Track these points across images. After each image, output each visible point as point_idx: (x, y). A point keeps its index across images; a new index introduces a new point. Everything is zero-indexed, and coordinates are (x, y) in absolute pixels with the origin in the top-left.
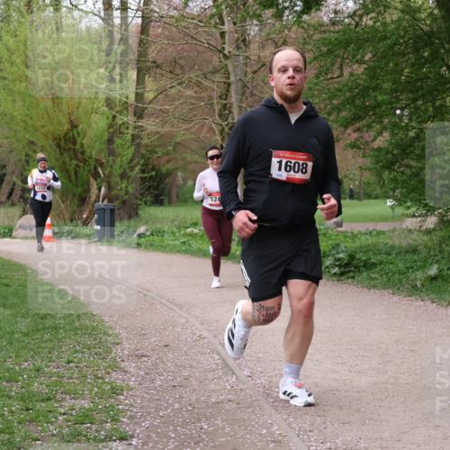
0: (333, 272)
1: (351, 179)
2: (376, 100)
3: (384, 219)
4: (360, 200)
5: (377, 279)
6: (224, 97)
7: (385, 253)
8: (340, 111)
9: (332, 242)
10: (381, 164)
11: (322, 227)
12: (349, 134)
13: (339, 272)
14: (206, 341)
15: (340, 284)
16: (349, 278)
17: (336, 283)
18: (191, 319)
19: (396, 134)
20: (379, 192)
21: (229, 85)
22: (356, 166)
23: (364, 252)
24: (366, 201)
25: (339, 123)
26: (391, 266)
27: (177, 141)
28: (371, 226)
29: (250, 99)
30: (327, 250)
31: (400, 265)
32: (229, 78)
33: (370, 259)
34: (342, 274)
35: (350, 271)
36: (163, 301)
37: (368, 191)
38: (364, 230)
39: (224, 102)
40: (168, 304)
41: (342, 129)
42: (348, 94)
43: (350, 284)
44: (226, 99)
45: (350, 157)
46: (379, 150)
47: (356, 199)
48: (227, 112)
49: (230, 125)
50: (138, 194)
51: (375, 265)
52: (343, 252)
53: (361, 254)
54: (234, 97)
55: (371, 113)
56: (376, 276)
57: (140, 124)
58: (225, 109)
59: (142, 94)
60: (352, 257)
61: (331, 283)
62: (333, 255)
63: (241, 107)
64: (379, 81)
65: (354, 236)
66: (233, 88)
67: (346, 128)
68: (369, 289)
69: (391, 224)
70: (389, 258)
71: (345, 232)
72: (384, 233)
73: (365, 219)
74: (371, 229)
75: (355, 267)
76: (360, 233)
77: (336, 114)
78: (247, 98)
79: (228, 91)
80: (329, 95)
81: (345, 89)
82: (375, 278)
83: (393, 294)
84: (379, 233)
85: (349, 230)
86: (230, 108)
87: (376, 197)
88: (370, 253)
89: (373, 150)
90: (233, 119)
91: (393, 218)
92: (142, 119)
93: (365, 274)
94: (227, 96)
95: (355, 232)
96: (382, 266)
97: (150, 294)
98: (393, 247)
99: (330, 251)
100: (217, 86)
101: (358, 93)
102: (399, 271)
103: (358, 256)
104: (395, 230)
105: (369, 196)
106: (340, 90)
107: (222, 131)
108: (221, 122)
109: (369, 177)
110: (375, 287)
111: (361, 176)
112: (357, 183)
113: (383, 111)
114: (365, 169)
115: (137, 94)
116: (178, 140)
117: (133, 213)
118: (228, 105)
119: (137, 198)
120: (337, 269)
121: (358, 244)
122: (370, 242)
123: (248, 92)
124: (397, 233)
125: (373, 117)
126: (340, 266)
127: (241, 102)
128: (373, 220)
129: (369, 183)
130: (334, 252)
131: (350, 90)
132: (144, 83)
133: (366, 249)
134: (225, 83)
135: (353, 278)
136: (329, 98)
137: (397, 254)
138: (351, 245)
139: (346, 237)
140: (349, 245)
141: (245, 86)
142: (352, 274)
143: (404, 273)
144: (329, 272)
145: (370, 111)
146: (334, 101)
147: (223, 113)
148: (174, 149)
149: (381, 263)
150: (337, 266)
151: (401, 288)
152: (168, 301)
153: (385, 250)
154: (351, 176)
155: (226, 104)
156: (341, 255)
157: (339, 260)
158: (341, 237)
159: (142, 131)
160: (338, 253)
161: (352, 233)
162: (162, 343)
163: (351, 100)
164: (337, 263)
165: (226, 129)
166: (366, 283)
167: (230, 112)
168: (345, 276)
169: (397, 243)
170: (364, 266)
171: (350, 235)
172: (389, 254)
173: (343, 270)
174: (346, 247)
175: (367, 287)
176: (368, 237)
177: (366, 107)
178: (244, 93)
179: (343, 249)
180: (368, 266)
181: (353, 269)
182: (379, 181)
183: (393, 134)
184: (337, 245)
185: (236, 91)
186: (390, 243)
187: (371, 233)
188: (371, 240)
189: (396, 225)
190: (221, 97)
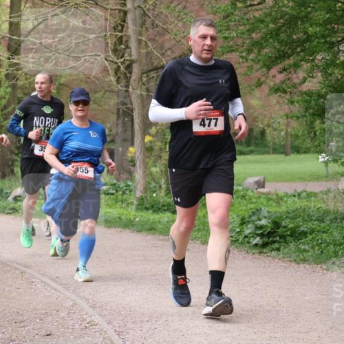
0: (254, 242)
1: (275, 130)
2: (306, 33)
3: (316, 178)
4: (286, 154)
5: (308, 251)
6: (120, 28)
7: (318, 220)
8: (261, 47)
9: (252, 206)
10: (311, 111)
11: (240, 188)
12: (273, 76)
13: (261, 243)
14: (97, 328)
15: (262, 257)
16: (273, 250)
17: (257, 256)
18: (79, 301)
19: (330, 75)
20: (309, 145)
21: (125, 13)
22: (282, 113)
23: (291, 218)
24: (293, 156)
25: (261, 63)
26: (324, 235)
27: (61, 82)
28: (300, 187)
29: (151, 30)
30: (246, 216)
31: (335, 233)
32: (125, 5)
33: (299, 226)
34: (265, 245)
35: (274, 242)
36: (45, 279)
37: (297, 143)
38: (291, 192)
39: (120, 34)
40: (51, 283)
41: (264, 70)
42: (271, 26)
43: (274, 257)
44: (121, 31)
45: (275, 102)
46: (309, 94)
47: (282, 153)
48: (123, 46)
49: (128, 63)
50: (13, 148)
51: (304, 234)
52: (266, 218)
53: (287, 221)
54: (131, 29)
55: (299, 50)
56: (307, 247)
57: (15, 61)
58: (121, 43)
59: (18, 24)
60: (276, 224)
61: (250, 256)
62: (253, 222)
63: (139, 41)
64: (310, 9)
65: (279, 200)
66: (130, 17)
67: (269, 68)
68: (298, 263)
69: (324, 183)
70: (323, 225)
71: (269, 193)
72: (315, 195)
73: (292, 178)
74: (299, 190)
75: (281, 237)
76: (287, 195)
77: (256, 51)
78: (147, 29)
79: (124, 21)
80: (248, 27)
81: (268, 19)
82: (305, 250)
83: (328, 270)
84: (310, 195)
85: (273, 191)
86: (127, 41)
87: (306, 151)
88: (300, 219)
89: (302, 93)
90: (131, 55)
91: (327, 177)
92: (18, 54)
93: (292, 245)
94: (123, 26)
95: (281, 193)
96: (314, 235)
97: (29, 271)
98: (327, 212)
99: (250, 217)
100: (111, 15)
101: (284, 24)
102: (334, 241)
103: (283, 224)
104: (329, 191)
105: (297, 150)
106: (262, 21)
107: (117, 70)
108: (115, 60)
109: (297, 127)
110: (305, 260)
111: (288, 125)
112: (283, 133)
113: (315, 46)
114: (292, 117)
115: (11, 24)
116: (63, 80)
117: (7, 170)
118: (124, 39)
119: (12, 152)
120: (258, 239)
121: (284, 208)
122: (298, 205)
123: (149, 22)
124: (331, 195)
125: (302, 54)
126: (262, 235)
127: (140, 34)
128: (302, 179)
129: (297, 136)
130: (254, 218)
131: (274, 21)
132: (19, 10)
133: (294, 215)
134: (120, 10)
135: (278, 250)
136: (248, 31)
137: (331, 221)
138: (275, 209)
139: (269, 199)
140: (273, 210)
141: (145, 14)
142: (277, 245)
143: (341, 245)
144: (248, 243)
145: (298, 46)
146: (254, 35)
147: (119, 48)
148: (58, 92)
149: (312, 231)
150: (258, 235)
151: (337, 263)
152: (51, 279)
153: (316, 215)
154: (275, 126)
155: (121, 37)
156: (263, 222)
157: (261, 227)
158: (263, 200)
159: (18, 70)
160: (260, 220)
161: (277, 195)
162: (44, 332)
163: (275, 34)
164: (259, 232)
165: (122, 68)
166: (294, 256)
167: (127, 47)
168: (269, 248)
169: (332, 207)
170: (291, 235)
171: (274, 197)
172: (322, 221)
173: (266, 240)
174: (269, 212)
175: (295, 261)
176: (296, 199)
177: (293, 41)
178: (143, 23)
179: (266, 214)
180: (297, 235)
181: (278, 238)
182: (309, 133)
183: (327, 75)
184: (257, 210)
185: (134, 20)
186: (324, 206)
187: (299, 195)
188: (300, 204)
189: (331, 185)
190: (115, 28)
